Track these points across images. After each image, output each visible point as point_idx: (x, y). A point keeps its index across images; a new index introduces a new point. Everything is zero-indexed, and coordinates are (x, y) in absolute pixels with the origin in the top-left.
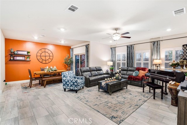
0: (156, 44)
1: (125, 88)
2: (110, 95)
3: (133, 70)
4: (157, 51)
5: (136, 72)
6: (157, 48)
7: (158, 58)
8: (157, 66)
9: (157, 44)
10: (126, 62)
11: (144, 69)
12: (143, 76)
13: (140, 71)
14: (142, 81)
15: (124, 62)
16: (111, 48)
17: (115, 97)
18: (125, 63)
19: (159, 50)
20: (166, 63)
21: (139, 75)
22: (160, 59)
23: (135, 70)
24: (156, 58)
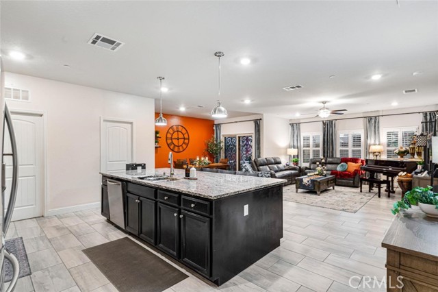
0: (373, 121)
1: (332, 188)
2: (319, 195)
3: (335, 162)
4: (375, 131)
5: (342, 166)
6: (375, 127)
7: (377, 143)
8: (377, 156)
9: (375, 122)
10: (321, 149)
11: (355, 160)
12: (355, 170)
13: (350, 163)
14: (354, 178)
15: (317, 149)
16: (292, 125)
17: (327, 197)
18: (319, 151)
19: (378, 130)
20: (388, 151)
21: (349, 170)
22: (379, 145)
23: (339, 161)
24: (373, 142)
